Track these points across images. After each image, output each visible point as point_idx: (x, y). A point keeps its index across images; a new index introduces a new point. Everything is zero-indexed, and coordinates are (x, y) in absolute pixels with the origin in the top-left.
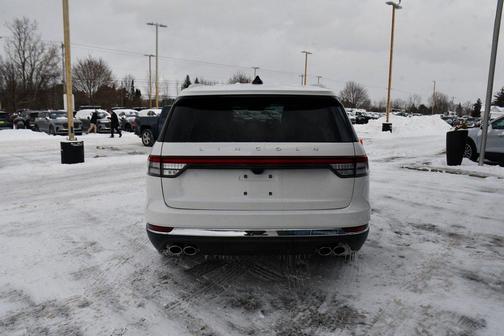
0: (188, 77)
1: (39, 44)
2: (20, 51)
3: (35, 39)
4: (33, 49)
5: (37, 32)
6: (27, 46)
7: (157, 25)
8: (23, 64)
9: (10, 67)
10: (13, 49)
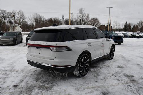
0: (126, 22)
1: (84, 14)
2: (80, 16)
3: (84, 13)
4: (83, 15)
5: (84, 11)
6: (82, 15)
7: (110, 7)
8: (80, 19)
9: (77, 20)
10: (78, 16)
